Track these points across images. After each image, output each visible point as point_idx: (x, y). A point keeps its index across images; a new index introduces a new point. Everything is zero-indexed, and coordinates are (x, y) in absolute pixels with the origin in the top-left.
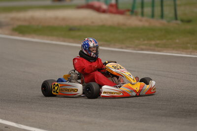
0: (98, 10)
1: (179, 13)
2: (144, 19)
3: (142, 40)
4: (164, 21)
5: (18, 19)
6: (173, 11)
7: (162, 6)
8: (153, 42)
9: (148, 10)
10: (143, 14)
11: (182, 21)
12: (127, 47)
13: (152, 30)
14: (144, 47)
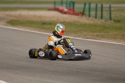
0: (62, 12)
1: (112, 16)
2: (91, 18)
3: (88, 32)
4: (103, 21)
5: (11, 16)
6: (109, 15)
7: (102, 11)
8: (95, 34)
9: (93, 13)
11: (114, 21)
12: (79, 36)
13: (95, 26)
14: (89, 37)
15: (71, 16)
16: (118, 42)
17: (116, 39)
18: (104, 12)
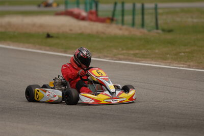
0: (77, 17)
1: (160, 22)
2: (125, 27)
3: (120, 49)
4: (145, 30)
6: (154, 20)
7: (143, 14)
8: (132, 52)
9: (128, 18)
10: (123, 22)
11: (163, 30)
12: (105, 57)
13: (132, 39)
15: (92, 23)
16: (168, 64)
17: (165, 60)
18: (146, 17)
